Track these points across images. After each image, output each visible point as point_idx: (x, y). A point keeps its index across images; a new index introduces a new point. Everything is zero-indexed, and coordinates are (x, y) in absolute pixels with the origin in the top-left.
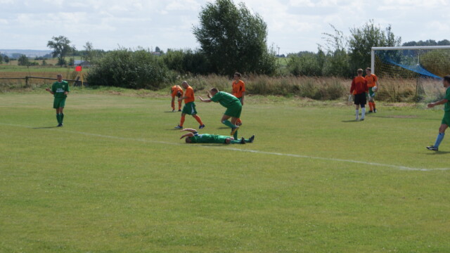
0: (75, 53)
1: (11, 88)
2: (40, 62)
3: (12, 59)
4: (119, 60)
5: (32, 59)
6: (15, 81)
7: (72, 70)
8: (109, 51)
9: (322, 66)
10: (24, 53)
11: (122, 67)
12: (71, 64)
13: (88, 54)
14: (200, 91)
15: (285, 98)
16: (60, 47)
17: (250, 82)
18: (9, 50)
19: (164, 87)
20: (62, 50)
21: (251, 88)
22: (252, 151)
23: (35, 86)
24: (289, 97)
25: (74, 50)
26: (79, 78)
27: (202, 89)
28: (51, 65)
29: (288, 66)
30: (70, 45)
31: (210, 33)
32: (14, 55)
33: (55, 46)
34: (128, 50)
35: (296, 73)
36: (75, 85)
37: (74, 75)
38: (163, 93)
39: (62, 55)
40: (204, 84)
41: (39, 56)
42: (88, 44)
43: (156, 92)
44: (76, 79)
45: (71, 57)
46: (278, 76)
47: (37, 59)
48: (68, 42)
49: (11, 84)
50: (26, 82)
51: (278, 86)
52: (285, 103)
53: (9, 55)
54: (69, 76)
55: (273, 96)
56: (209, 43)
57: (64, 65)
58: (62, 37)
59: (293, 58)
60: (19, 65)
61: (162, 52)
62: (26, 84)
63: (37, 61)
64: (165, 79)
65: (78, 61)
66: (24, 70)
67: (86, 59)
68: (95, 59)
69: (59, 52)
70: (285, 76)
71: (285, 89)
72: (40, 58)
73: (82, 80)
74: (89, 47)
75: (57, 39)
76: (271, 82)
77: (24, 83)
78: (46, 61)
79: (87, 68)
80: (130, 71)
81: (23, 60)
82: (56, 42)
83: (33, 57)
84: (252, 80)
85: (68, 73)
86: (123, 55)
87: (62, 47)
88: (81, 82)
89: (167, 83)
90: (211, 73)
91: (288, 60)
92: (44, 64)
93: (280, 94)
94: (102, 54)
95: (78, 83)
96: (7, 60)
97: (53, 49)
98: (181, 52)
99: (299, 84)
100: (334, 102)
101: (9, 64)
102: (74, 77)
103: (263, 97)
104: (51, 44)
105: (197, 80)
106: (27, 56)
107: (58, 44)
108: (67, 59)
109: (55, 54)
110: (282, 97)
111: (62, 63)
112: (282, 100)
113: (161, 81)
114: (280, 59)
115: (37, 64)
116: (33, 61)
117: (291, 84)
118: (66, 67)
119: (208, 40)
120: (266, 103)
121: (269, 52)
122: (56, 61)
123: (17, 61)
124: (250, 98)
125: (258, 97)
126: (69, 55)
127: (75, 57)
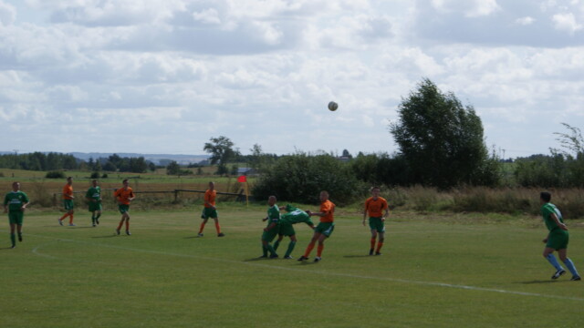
0: (240, 159)
1: (156, 205)
2: (195, 170)
3: (159, 167)
4: (296, 167)
5: (185, 167)
6: (160, 195)
7: (234, 180)
8: (283, 156)
9: (559, 173)
10: (174, 159)
11: (299, 176)
12: (234, 172)
13: (256, 160)
14: (399, 208)
15: (510, 216)
16: (221, 150)
17: (465, 196)
18: (156, 155)
19: (353, 202)
20: (223, 155)
21: (466, 203)
22: (467, 287)
23: (186, 201)
24: (516, 215)
25: (237, 155)
26: (242, 191)
27: (401, 205)
28: (208, 174)
29: (516, 173)
30: (234, 148)
31: (412, 132)
32: (162, 161)
33: (214, 149)
34: (307, 155)
35: (526, 184)
36: (237, 200)
37: (236, 187)
38: (352, 210)
39: (223, 162)
40: (405, 198)
41: (193, 163)
42: (256, 146)
43: (343, 209)
44: (239, 192)
45: (235, 164)
46: (502, 188)
47: (191, 166)
48: (231, 144)
49: (157, 199)
50: (176, 196)
51: (501, 201)
52: (511, 222)
53: (156, 162)
54: (230, 188)
55: (495, 214)
56: (410, 145)
57: (224, 175)
58: (223, 138)
59: (521, 164)
60: (168, 174)
61: (350, 156)
62: (175, 199)
63: (190, 169)
64: (354, 193)
65: (242, 168)
66: (176, 181)
67: (254, 166)
68: (264, 166)
69: (218, 158)
70: (511, 188)
71: (511, 205)
72: (195, 166)
73: (247, 193)
74: (257, 150)
75: (216, 141)
76: (493, 195)
77: (173, 198)
78: (202, 169)
79: (254, 177)
80: (308, 182)
81: (173, 168)
82: (215, 144)
83: (186, 163)
84: (468, 193)
85: (229, 184)
86: (301, 161)
87: (223, 151)
88: (245, 196)
89: (356, 196)
90: (414, 184)
91: (515, 166)
92: (200, 173)
93: (505, 211)
94: (273, 159)
95: (241, 198)
96: (153, 167)
97: (211, 154)
98: (374, 157)
99: (530, 198)
100: (576, 221)
101: (155, 172)
102: (237, 190)
103: (481, 215)
104: (208, 147)
105: (396, 193)
106: (178, 163)
107: (219, 147)
108: (229, 166)
109: (214, 159)
110: (506, 215)
111: (222, 171)
112: (508, 219)
113: (349, 194)
114: (505, 165)
115: (191, 173)
116: (186, 170)
117: (519, 197)
118: (227, 176)
119: (409, 141)
120: (485, 223)
121: (491, 156)
122: (215, 169)
123: (165, 169)
124: (465, 216)
125: (476, 215)
126: (230, 161)
127: (240, 164)
